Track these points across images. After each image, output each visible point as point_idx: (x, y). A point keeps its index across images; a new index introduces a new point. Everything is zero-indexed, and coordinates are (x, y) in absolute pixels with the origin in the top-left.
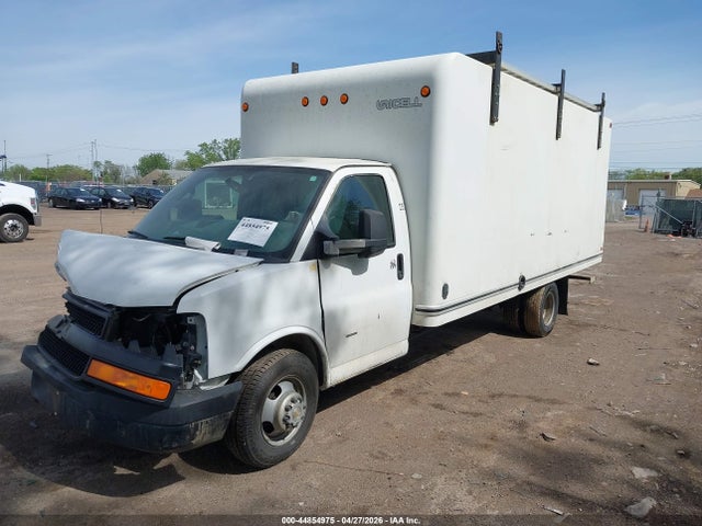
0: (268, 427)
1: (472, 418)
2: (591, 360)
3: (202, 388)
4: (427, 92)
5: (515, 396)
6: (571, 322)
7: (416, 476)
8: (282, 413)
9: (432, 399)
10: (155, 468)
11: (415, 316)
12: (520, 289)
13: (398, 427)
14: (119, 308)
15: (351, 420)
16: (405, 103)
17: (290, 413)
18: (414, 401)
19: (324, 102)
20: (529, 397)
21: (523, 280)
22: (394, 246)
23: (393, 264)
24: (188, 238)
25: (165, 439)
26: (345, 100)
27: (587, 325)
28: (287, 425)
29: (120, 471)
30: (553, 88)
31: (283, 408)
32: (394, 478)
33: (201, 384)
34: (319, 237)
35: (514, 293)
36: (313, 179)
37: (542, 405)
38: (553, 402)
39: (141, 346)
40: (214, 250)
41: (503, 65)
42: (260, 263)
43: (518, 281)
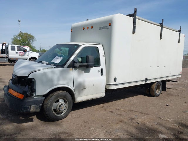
0: (55, 110)
1: (119, 116)
2: (167, 105)
3: (35, 98)
4: (110, 25)
5: (136, 111)
6: (168, 94)
7: (93, 128)
8: (58, 107)
9: (111, 110)
10: (29, 118)
11: (107, 86)
12: (146, 82)
13: (96, 116)
14: (18, 76)
15: (85, 113)
16: (105, 28)
17: (60, 107)
18: (105, 110)
19: (88, 28)
20: (140, 112)
21: (147, 79)
22: (100, 66)
23: (99, 71)
24: (43, 61)
25: (22, 109)
26: (92, 28)
27: (172, 95)
28: (60, 110)
29: (21, 118)
30: (159, 25)
31: (58, 106)
32: (86, 128)
33: (34, 97)
34: (73, 62)
35: (144, 83)
36: (75, 47)
37: (142, 115)
38: (147, 114)
39: (21, 86)
40: (47, 64)
41: (137, 17)
42: (55, 67)
43: (145, 79)
